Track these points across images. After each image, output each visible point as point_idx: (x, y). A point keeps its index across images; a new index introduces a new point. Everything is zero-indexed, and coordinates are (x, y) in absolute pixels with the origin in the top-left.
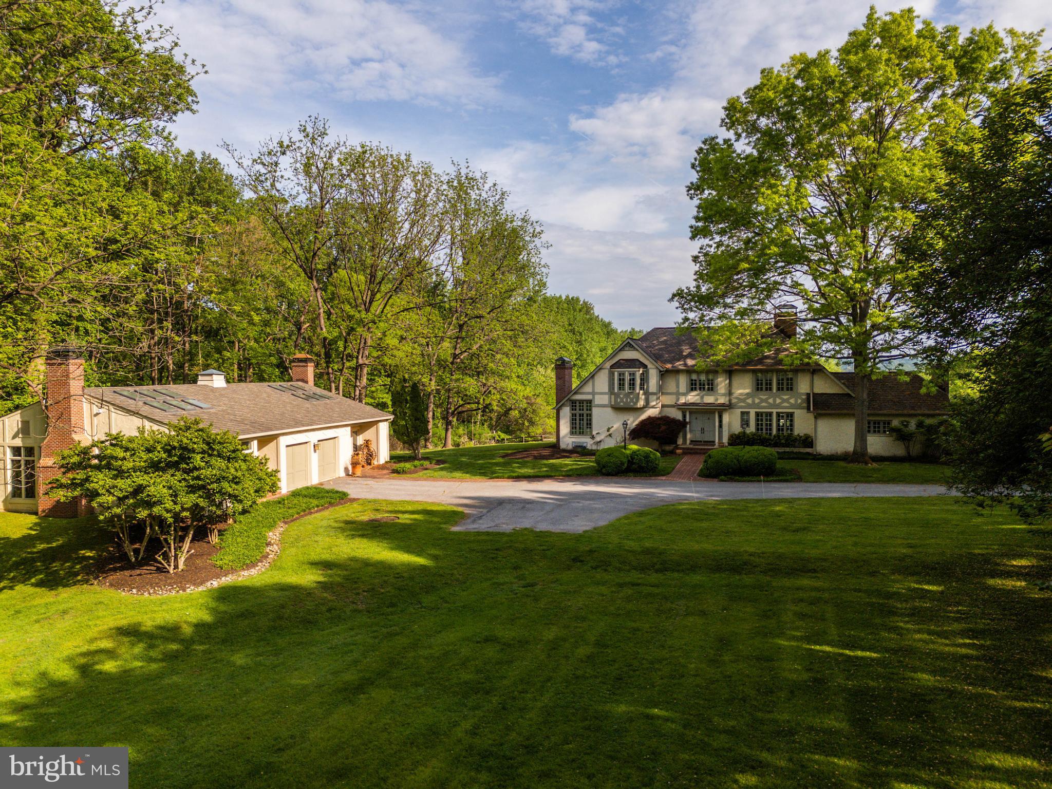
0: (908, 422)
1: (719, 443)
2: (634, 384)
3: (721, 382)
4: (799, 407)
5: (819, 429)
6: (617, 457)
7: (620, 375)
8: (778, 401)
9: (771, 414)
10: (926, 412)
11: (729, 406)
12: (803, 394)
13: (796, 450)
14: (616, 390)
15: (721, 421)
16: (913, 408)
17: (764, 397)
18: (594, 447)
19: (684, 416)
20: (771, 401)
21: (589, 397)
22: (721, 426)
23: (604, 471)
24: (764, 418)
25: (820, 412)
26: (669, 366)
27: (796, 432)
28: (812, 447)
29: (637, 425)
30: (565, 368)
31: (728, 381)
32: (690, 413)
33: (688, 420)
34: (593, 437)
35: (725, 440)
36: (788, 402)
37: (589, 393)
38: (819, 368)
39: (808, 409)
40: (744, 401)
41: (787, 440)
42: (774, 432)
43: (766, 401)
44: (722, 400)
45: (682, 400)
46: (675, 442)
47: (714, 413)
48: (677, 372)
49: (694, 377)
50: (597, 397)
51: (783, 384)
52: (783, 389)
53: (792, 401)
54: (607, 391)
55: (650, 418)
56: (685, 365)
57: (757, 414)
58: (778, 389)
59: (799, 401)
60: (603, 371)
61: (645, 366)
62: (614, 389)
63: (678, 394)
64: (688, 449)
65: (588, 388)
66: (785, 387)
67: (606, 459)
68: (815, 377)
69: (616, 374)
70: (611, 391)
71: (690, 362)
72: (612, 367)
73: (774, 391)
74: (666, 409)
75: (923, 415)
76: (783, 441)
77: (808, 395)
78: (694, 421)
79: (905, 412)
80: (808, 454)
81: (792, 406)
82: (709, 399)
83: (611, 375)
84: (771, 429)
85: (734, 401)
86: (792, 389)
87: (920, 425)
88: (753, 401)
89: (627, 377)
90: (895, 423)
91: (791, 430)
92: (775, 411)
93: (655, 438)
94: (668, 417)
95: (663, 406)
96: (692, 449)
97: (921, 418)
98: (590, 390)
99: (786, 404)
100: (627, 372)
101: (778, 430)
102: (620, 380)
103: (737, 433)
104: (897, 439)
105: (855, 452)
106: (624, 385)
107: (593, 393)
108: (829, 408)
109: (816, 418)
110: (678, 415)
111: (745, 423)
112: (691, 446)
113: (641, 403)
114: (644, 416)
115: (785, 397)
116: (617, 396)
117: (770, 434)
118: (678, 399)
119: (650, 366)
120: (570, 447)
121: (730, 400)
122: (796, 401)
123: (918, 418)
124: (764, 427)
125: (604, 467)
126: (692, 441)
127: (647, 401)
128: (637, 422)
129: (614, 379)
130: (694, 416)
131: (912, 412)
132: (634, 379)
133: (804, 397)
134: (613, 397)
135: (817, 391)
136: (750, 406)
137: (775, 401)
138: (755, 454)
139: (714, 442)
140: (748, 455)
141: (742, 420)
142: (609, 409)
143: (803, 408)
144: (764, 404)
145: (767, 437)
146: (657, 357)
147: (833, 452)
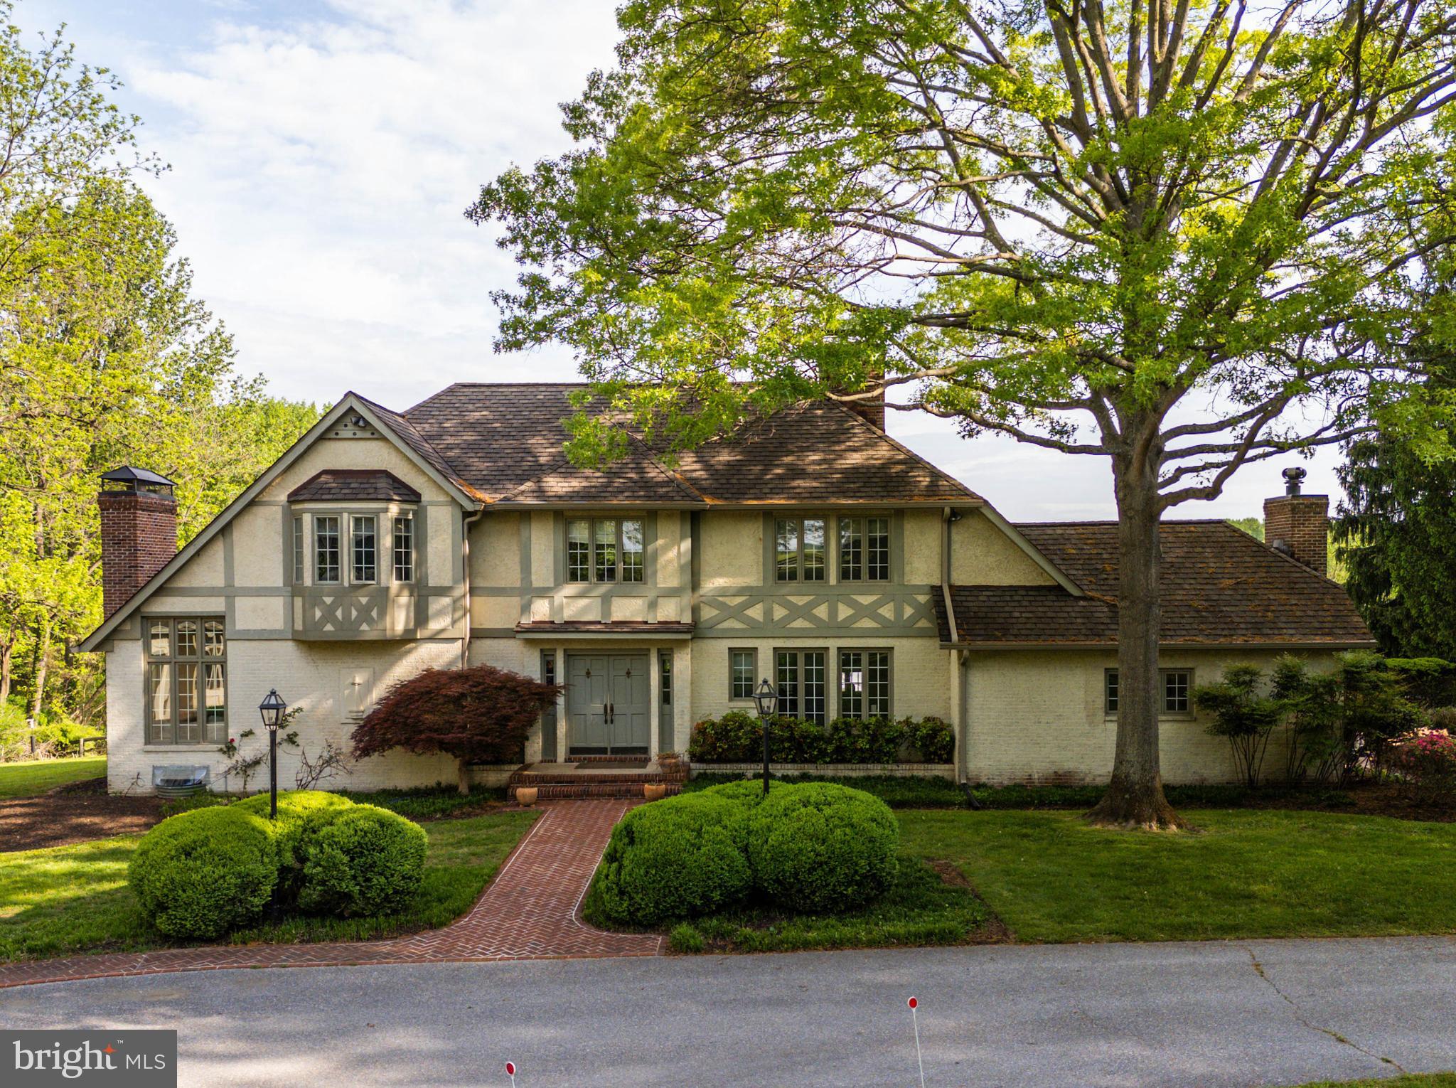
0: (1254, 674)
1: (663, 757)
2: (370, 558)
3: (666, 548)
4: (907, 631)
5: (975, 703)
6: (225, 859)
7: (321, 522)
8: (844, 612)
9: (819, 656)
10: (1297, 640)
11: (694, 631)
12: (918, 589)
13: (901, 771)
14: (308, 580)
15: (666, 681)
16: (1257, 628)
17: (800, 601)
18: (235, 785)
19: (549, 669)
20: (822, 612)
21: (215, 605)
22: (666, 698)
23: (162, 922)
24: (801, 668)
25: (980, 644)
26: (489, 497)
27: (899, 713)
28: (949, 761)
29: (384, 701)
30: (135, 506)
31: (686, 545)
32: (568, 656)
33: (560, 679)
34: (229, 748)
35: (681, 745)
36: (876, 617)
37: (212, 592)
38: (967, 501)
39: (944, 635)
40: (737, 613)
41: (874, 739)
42: (833, 713)
43: (806, 612)
44: (669, 611)
45: (541, 610)
46: (520, 757)
47: (645, 654)
48: (524, 515)
49: (580, 533)
50: (241, 603)
51: (857, 558)
52: (857, 576)
53: (887, 612)
54: (277, 579)
55: (429, 675)
56: (540, 492)
57: (780, 654)
58: (844, 575)
59: (908, 611)
60: (261, 513)
61: (411, 496)
62: (300, 574)
63: (529, 592)
64: (558, 780)
65: (208, 573)
66: (864, 565)
67: (172, 870)
68: (958, 536)
69: (307, 519)
70: (293, 585)
71: (556, 485)
72: (294, 497)
73: (833, 577)
74: (486, 645)
75: (1297, 651)
76: (862, 744)
77: (936, 591)
78: (580, 682)
79: (1239, 641)
80: (939, 782)
81: (888, 629)
82: (628, 608)
83: (292, 522)
84: (821, 705)
85: (707, 613)
86: (884, 575)
87: (1289, 682)
88: (768, 613)
89: (347, 531)
90: (1210, 676)
91: (885, 706)
92: (833, 644)
93: (445, 747)
94: (492, 672)
95: (476, 634)
96: (572, 780)
97: (1289, 659)
98: (218, 580)
99: (867, 623)
100: (347, 515)
101: (844, 706)
102: (321, 541)
103: (717, 718)
104: (1219, 730)
105: (1118, 783)
106: (335, 557)
107: (230, 592)
108: (1006, 632)
109: (965, 664)
110: (528, 666)
111: (741, 688)
112: (571, 770)
113: (399, 621)
114: (406, 668)
115: (865, 600)
116: (312, 598)
117: (821, 720)
118: (526, 608)
119: (428, 494)
120: (146, 787)
121: (695, 610)
122: (899, 612)
123: (1278, 660)
124: (801, 697)
125: (162, 907)
126: (573, 750)
127: (421, 617)
128: (379, 692)
129: (299, 540)
130: (581, 666)
131: (1258, 641)
132: (370, 541)
133: (922, 599)
134: (298, 602)
135: (962, 577)
136: (757, 630)
137: (833, 612)
138: (814, 820)
139: (645, 750)
140: (785, 828)
141: (735, 677)
142: (288, 649)
143: (921, 634)
144: (799, 624)
145: (814, 729)
146: (452, 468)
147: (1020, 775)
